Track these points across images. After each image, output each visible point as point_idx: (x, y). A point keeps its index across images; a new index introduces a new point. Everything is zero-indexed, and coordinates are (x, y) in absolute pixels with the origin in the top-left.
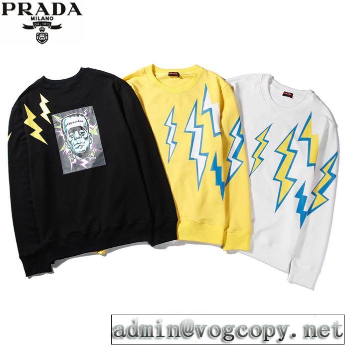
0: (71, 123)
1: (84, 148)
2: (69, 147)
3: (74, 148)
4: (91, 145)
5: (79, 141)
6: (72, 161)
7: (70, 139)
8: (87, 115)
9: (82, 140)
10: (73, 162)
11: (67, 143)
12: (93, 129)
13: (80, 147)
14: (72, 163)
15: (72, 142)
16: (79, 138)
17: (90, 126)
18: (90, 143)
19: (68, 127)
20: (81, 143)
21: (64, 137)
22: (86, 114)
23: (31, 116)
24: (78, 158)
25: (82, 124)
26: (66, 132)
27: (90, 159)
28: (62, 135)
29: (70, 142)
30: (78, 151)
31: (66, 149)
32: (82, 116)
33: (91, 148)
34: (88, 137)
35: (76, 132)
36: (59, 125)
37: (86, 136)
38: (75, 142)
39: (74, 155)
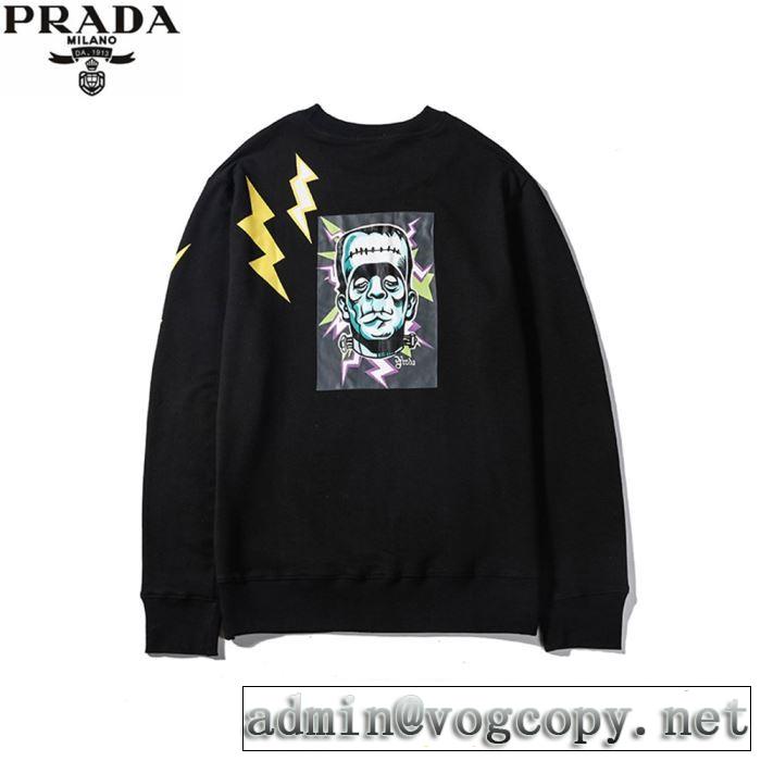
0: (366, 251)
1: (389, 329)
2: (346, 316)
3: (361, 321)
4: (409, 324)
5: (377, 304)
6: (346, 359)
7: (354, 295)
8: (414, 238)
9: (388, 304)
10: (350, 362)
11: (342, 307)
12: (421, 280)
13: (379, 322)
14: (345, 364)
15: (358, 305)
16: (381, 296)
17: (415, 268)
18: (407, 319)
19: (357, 261)
20: (383, 311)
21: (338, 285)
22: (412, 232)
23: (262, 211)
24: (366, 351)
25: (395, 261)
26: (348, 273)
27: (400, 362)
28: (334, 279)
29: (353, 303)
30: (370, 332)
31: (336, 322)
32: (401, 235)
33: (407, 333)
34: (403, 299)
35: (376, 280)
36: (334, 250)
37: (399, 295)
38: (366, 306)
39: (356, 342)
